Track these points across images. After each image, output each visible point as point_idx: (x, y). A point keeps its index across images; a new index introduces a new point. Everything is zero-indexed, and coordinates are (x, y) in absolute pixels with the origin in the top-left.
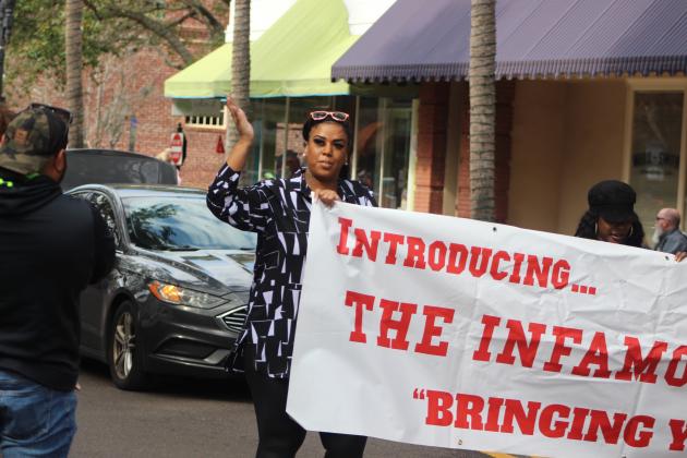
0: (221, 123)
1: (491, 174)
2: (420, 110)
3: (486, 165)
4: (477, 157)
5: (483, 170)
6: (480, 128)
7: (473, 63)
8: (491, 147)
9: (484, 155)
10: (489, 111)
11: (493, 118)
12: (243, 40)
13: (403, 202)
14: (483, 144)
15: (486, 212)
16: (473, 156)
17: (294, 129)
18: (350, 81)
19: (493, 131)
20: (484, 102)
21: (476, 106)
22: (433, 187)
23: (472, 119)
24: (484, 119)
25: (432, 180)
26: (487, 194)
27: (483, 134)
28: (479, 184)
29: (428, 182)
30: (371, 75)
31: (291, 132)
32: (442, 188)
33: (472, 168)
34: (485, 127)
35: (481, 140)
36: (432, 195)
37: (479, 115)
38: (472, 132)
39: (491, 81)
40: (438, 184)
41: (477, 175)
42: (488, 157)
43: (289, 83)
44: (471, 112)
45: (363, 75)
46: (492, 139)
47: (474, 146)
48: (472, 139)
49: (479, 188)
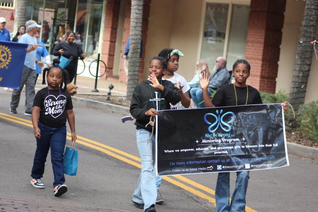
0: (12, 6)
1: (139, 37)
2: (107, 6)
3: (137, 33)
4: (134, 29)
5: (136, 35)
6: (135, 15)
8: (141, 25)
9: (136, 28)
10: (140, 8)
11: (142, 11)
13: (96, 48)
14: (136, 23)
15: (137, 55)
16: (131, 28)
17: (47, 11)
19: (141, 17)
20: (138, 4)
21: (134, 5)
22: (111, 42)
23: (132, 11)
24: (137, 11)
25: (111, 38)
26: (137, 46)
27: (137, 18)
28: (134, 41)
29: (109, 39)
31: (45, 12)
32: (115, 42)
33: (131, 34)
34: (138, 15)
35: (136, 21)
36: (110, 45)
37: (135, 9)
38: (131, 17)
40: (113, 40)
41: (133, 37)
42: (139, 29)
44: (132, 8)
46: (141, 21)
47: (132, 24)
48: (132, 20)
49: (134, 43)
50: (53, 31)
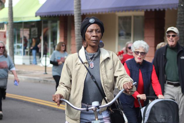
0: (4, 29)
2: (61, 25)
5: (79, 39)
6: (78, 28)
7: (75, 10)
9: (79, 35)
10: (80, 23)
12: (11, 6)
16: (76, 36)
17: (25, 30)
18: (41, 17)
20: (79, 21)
21: (76, 22)
23: (75, 26)
24: (78, 25)
30: (46, 15)
33: (76, 39)
35: (78, 31)
38: (75, 29)
39: (80, 15)
41: (77, 41)
43: (24, 18)
44: (75, 24)
45: (44, 15)
47: (76, 33)
48: (76, 31)
50: (30, 42)
